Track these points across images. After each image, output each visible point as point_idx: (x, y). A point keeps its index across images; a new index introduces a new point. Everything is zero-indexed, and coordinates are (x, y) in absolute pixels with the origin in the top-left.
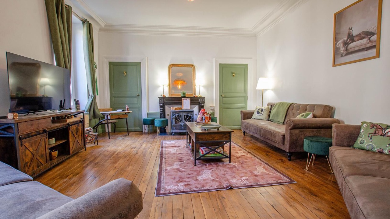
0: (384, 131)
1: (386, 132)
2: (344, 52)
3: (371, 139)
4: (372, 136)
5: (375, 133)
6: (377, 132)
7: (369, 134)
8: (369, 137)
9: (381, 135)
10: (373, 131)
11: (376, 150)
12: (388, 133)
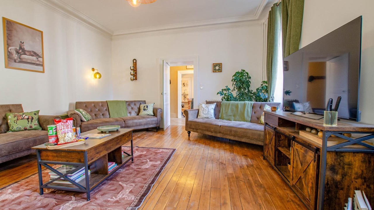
0: (22, 116)
1: (23, 116)
2: (18, 59)
3: (17, 123)
4: (16, 122)
5: (18, 119)
6: (18, 118)
7: (14, 121)
8: (15, 123)
9: (21, 119)
10: (16, 118)
11: (22, 129)
12: (24, 117)
